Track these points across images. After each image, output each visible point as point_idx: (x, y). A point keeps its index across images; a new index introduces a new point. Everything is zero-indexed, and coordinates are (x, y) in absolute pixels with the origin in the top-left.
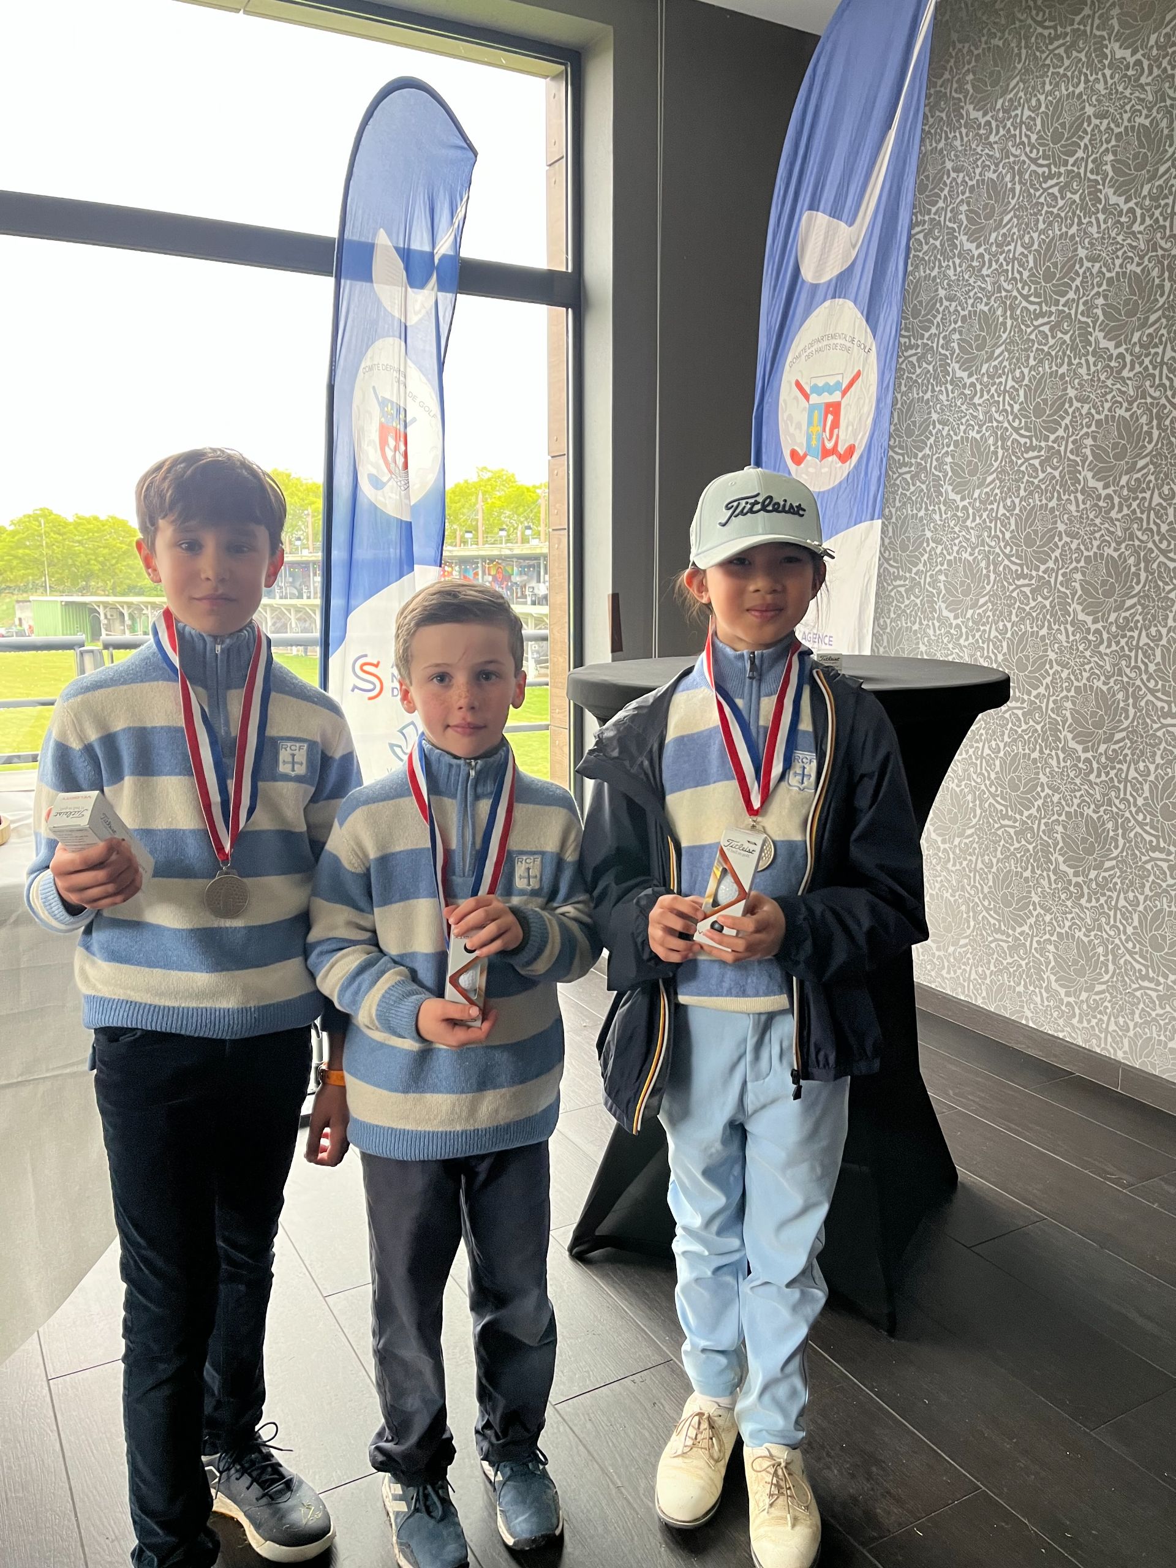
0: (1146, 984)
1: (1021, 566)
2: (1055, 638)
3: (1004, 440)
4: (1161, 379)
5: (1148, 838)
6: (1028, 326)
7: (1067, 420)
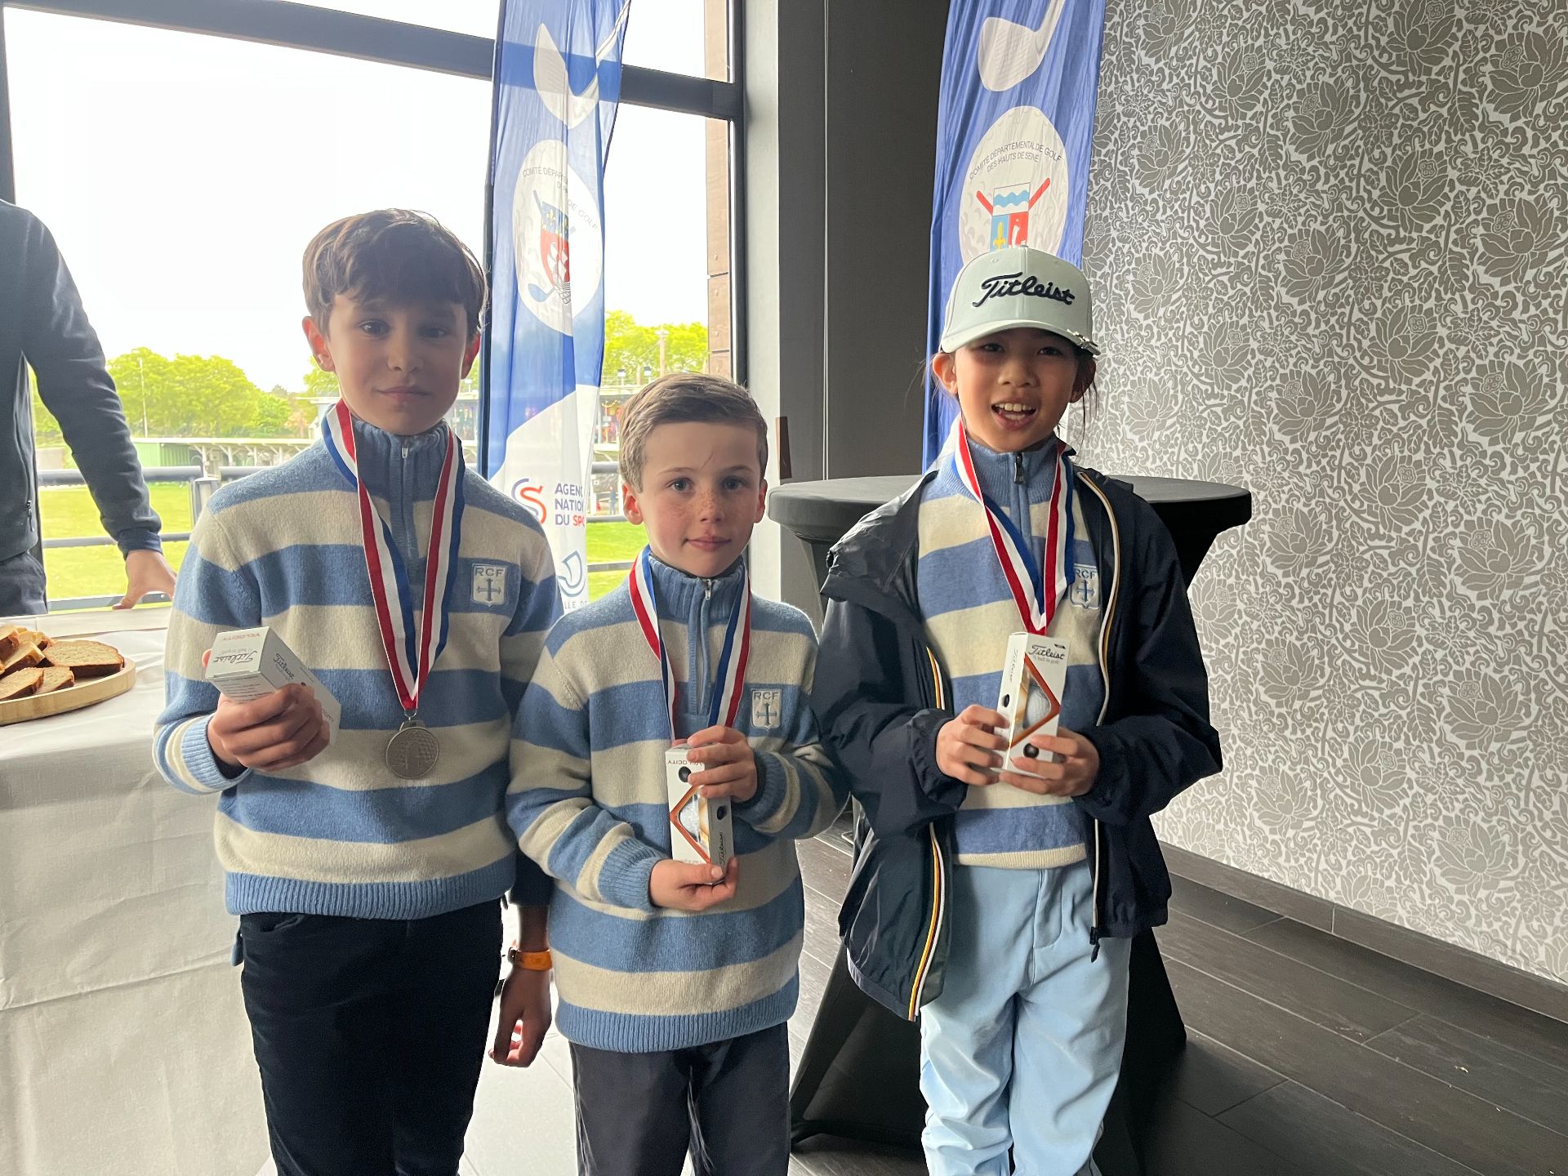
0: (1359, 819)
1: (1211, 385)
2: (1250, 460)
3: (1189, 257)
4: (1358, 192)
5: (1356, 665)
6: (1212, 141)
7: (1258, 235)
